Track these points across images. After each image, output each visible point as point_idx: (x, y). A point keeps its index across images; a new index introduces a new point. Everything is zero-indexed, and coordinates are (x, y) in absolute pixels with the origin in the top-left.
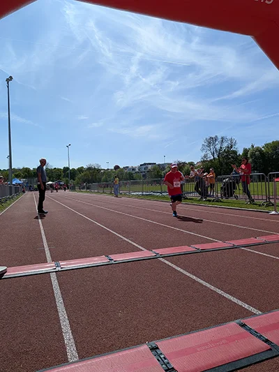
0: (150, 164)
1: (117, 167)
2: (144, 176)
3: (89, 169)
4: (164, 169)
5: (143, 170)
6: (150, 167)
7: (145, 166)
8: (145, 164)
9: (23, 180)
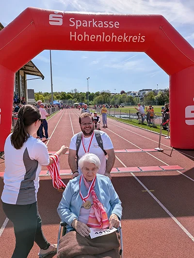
0: (147, 90)
1: (123, 92)
2: (141, 99)
3: (103, 93)
4: (156, 94)
5: (141, 94)
6: (147, 92)
7: (143, 92)
8: (143, 90)
9: (60, 101)
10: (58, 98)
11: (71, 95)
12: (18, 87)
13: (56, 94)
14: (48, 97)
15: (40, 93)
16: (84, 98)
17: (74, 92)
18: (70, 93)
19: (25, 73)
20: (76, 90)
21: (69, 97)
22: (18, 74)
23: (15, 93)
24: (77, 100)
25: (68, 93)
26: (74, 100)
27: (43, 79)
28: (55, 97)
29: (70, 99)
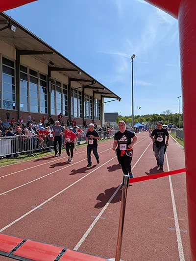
10: (147, 120)
11: (162, 117)
12: (92, 109)
16: (178, 119)
17: (166, 114)
18: (163, 115)
19: (102, 97)
20: (168, 111)
21: (160, 119)
24: (170, 122)
27: (119, 101)
28: (145, 120)
29: (162, 121)
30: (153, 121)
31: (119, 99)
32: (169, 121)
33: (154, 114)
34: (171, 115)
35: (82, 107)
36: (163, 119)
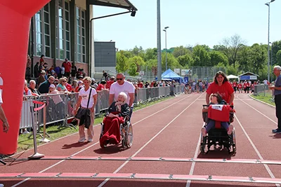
9: (185, 71)
10: (183, 62)
11: (221, 54)
12: (70, 36)
13: (178, 52)
14: (154, 62)
15: (136, 52)
16: (260, 61)
17: (230, 45)
18: (222, 49)
19: (90, 3)
20: (236, 39)
21: (215, 60)
22: (70, 6)
23: (62, 52)
24: (240, 68)
25: (216, 48)
26: (229, 67)
27: (133, 14)
28: (175, 61)
29: (220, 65)
30: (196, 64)
31: (133, 11)
32: (237, 64)
33: (198, 46)
34: (242, 48)
35: (50, 30)
36: (222, 61)
